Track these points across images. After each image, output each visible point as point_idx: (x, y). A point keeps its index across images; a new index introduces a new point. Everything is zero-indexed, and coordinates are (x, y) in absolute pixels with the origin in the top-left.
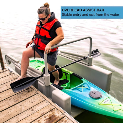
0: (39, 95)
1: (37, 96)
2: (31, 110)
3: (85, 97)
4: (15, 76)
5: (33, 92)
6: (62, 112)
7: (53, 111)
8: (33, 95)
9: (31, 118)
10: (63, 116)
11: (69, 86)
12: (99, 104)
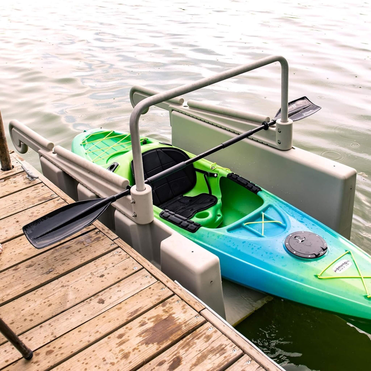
0: (123, 253)
1: (117, 257)
2: (95, 300)
3: (271, 253)
4: (44, 192)
5: (103, 243)
6: (196, 307)
7: (168, 305)
8: (104, 252)
9: (97, 328)
10: (201, 319)
11: (219, 218)
12: (316, 276)
